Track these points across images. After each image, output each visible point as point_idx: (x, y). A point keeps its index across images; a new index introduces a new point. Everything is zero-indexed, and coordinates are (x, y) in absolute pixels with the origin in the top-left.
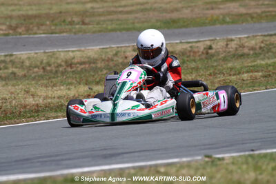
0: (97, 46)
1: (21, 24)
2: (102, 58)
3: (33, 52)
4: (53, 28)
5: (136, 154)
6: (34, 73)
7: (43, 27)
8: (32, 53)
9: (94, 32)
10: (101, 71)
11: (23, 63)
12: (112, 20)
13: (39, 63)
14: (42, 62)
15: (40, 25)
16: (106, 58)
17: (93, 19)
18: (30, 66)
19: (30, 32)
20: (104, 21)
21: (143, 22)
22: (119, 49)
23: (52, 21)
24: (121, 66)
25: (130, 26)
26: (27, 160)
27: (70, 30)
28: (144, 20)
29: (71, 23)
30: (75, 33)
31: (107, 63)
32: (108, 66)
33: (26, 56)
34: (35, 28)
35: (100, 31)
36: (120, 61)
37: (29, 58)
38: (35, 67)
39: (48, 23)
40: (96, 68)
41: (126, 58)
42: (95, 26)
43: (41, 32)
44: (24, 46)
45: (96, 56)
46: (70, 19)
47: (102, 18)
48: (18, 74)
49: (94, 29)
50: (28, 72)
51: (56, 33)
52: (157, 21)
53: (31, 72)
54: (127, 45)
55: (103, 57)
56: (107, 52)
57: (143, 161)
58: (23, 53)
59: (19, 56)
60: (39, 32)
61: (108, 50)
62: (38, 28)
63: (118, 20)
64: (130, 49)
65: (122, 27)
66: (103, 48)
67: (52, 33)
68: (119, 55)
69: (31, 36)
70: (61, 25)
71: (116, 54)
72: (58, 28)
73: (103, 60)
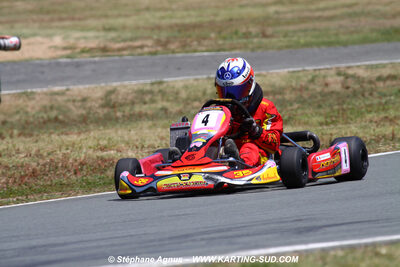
0: (285, 68)
1: (175, 37)
2: (291, 86)
3: (192, 78)
4: (220, 42)
5: (344, 227)
6: (193, 108)
7: (206, 42)
8: (190, 79)
9: (280, 48)
10: (291, 105)
11: (177, 93)
12: (305, 30)
13: (200, 94)
14: (204, 93)
15: (201, 39)
16: (298, 87)
17: (279, 29)
18: (188, 99)
19: (187, 49)
20: (295, 32)
21: (352, 33)
22: (317, 72)
23: (220, 32)
24: (319, 98)
25: (333, 39)
26: (187, 236)
27: (245, 47)
28: (353, 29)
29: (247, 35)
30: (253, 50)
31: (299, 93)
32: (301, 97)
33: (181, 84)
34: (195, 43)
35: (287, 47)
36: (319, 89)
37: (186, 87)
38: (195, 100)
39: (213, 35)
40: (284, 100)
41: (327, 85)
42: (282, 39)
43: (204, 49)
44: (179, 69)
45: (283, 84)
46: (244, 30)
47: (291, 28)
48: (171, 110)
49: (281, 44)
50: (185, 107)
51: (224, 50)
52: (372, 31)
53: (189, 107)
54: (328, 66)
55: (294, 84)
56: (298, 78)
57: (354, 237)
58: (177, 79)
59: (171, 84)
60: (200, 48)
61: (301, 74)
62: (199, 44)
63: (315, 30)
64: (333, 72)
65: (320, 40)
66: (294, 72)
67: (219, 51)
68: (316, 81)
69: (190, 54)
70: (231, 38)
71: (312, 81)
72: (228, 42)
73: (294, 89)
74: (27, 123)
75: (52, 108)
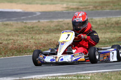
74: (50, 30)
75: (58, 26)
